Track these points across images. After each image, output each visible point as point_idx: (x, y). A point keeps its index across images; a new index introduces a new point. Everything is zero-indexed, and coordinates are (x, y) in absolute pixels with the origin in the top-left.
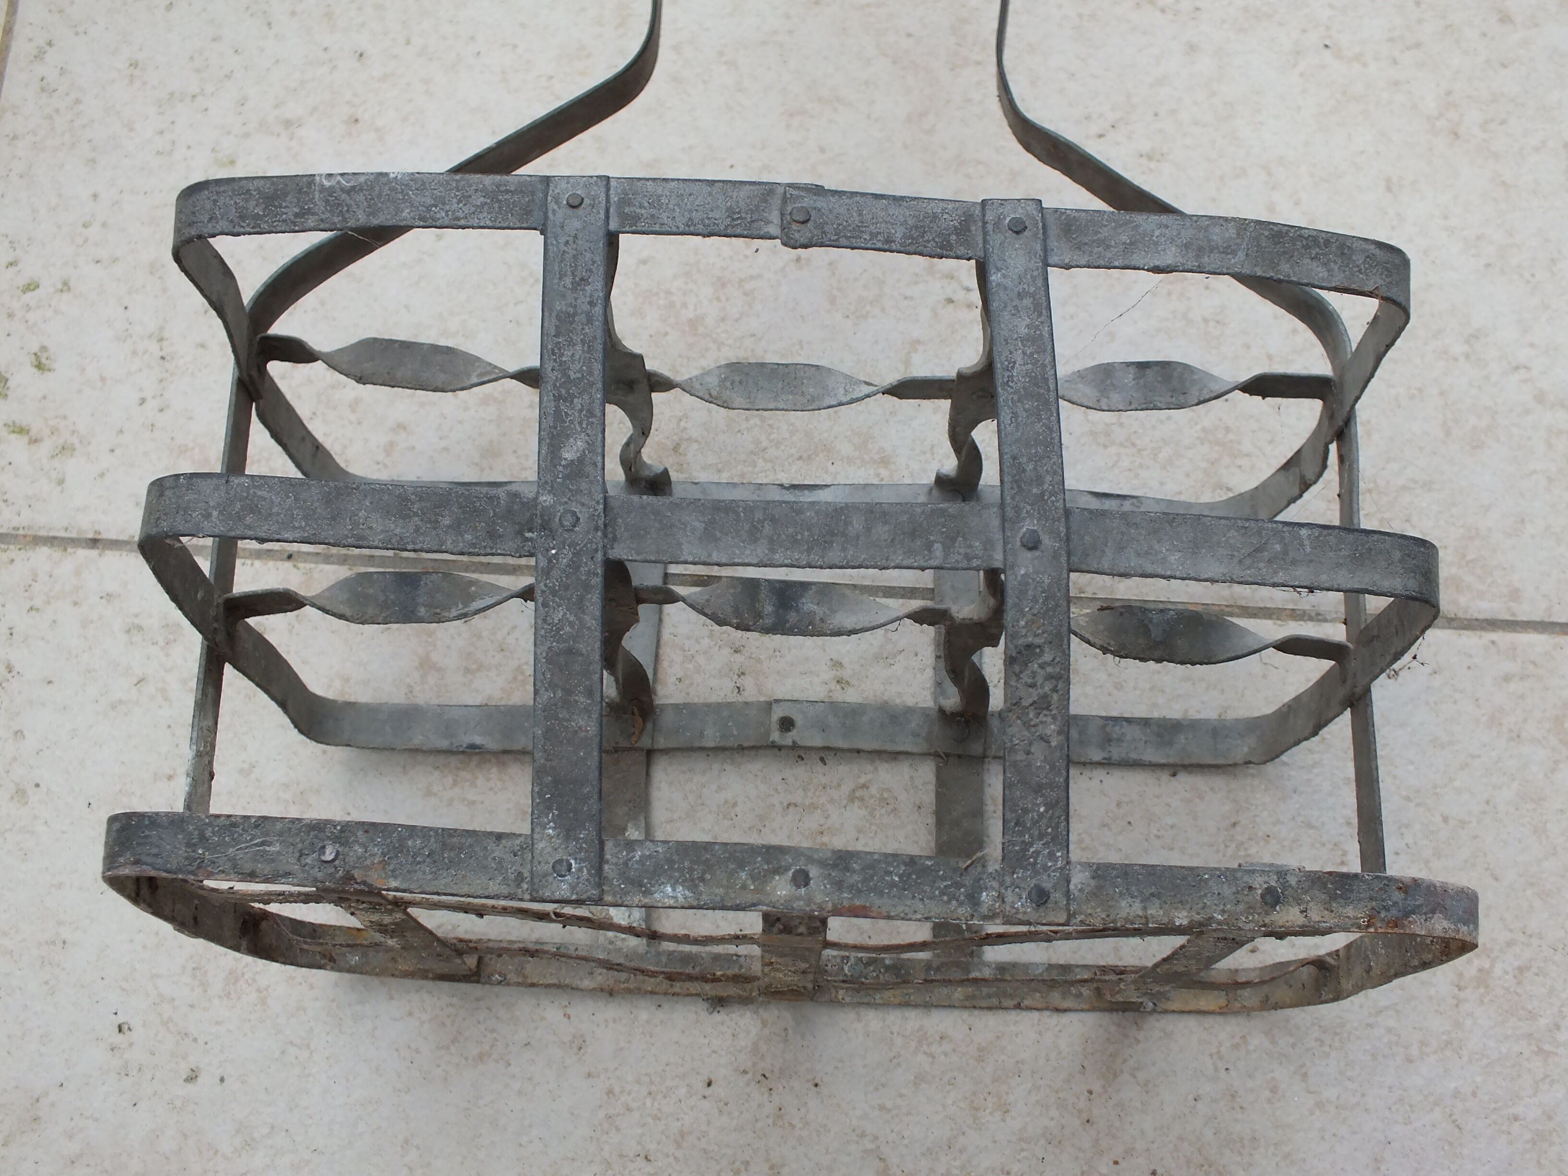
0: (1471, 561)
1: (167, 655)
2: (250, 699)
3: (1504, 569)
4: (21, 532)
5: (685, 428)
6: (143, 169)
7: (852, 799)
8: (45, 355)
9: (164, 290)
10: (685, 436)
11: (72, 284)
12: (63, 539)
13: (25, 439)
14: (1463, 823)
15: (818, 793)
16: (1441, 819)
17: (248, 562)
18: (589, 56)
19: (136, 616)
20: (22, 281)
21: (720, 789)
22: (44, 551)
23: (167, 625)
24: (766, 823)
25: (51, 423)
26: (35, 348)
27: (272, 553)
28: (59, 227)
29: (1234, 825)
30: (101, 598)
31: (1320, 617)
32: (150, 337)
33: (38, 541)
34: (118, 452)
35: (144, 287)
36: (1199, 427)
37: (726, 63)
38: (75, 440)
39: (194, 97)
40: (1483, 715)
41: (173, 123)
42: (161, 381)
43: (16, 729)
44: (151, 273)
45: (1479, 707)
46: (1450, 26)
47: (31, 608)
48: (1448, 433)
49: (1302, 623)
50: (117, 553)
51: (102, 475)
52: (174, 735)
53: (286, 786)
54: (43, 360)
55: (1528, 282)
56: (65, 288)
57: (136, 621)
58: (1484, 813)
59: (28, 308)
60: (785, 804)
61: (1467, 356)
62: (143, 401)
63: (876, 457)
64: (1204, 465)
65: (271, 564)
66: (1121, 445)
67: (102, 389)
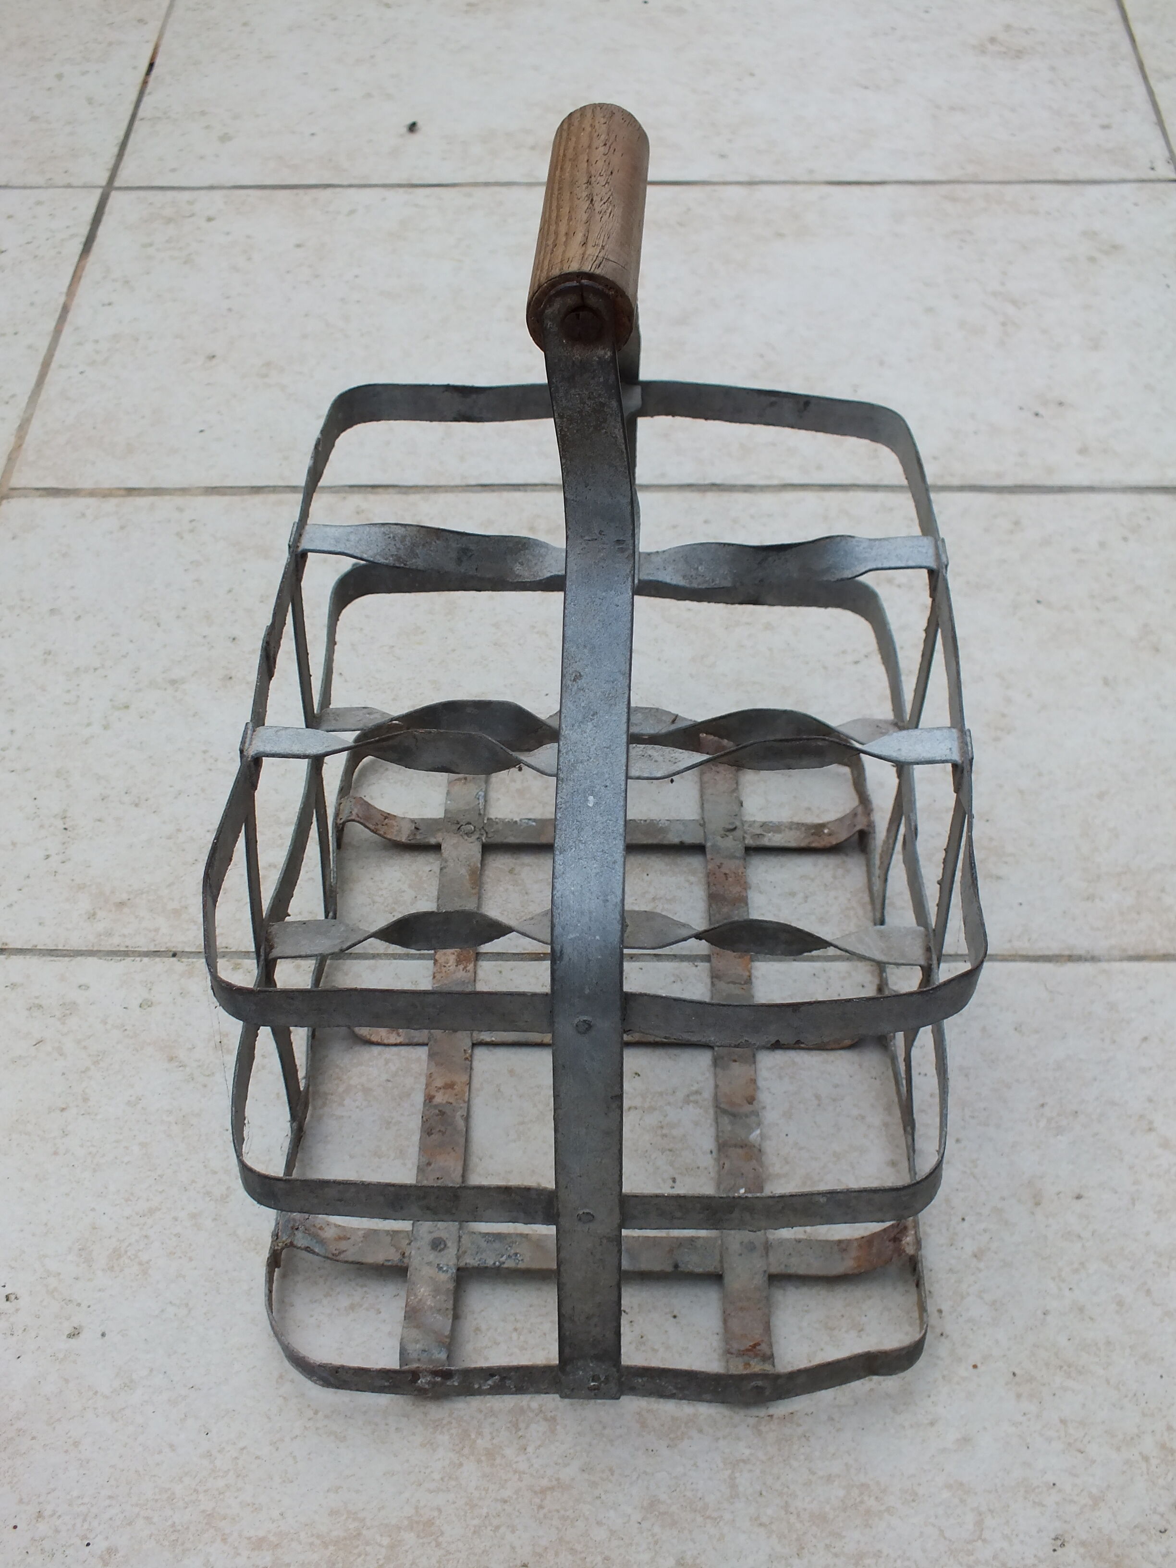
1: (64, 1023)
2: (137, 1051)
6: (52, 713)
9: (68, 786)
17: (138, 959)
18: (423, 633)
19: (37, 998)
23: (64, 1004)
27: (159, 953)
30: (7, 987)
32: (55, 817)
34: (23, 891)
35: (51, 785)
39: (95, 669)
41: (78, 685)
42: (64, 843)
44: (57, 777)
50: (21, 957)
51: (11, 906)
52: (67, 1080)
53: (170, 1112)
57: (37, 1001)
62: (48, 857)
65: (158, 959)
67: (12, 850)
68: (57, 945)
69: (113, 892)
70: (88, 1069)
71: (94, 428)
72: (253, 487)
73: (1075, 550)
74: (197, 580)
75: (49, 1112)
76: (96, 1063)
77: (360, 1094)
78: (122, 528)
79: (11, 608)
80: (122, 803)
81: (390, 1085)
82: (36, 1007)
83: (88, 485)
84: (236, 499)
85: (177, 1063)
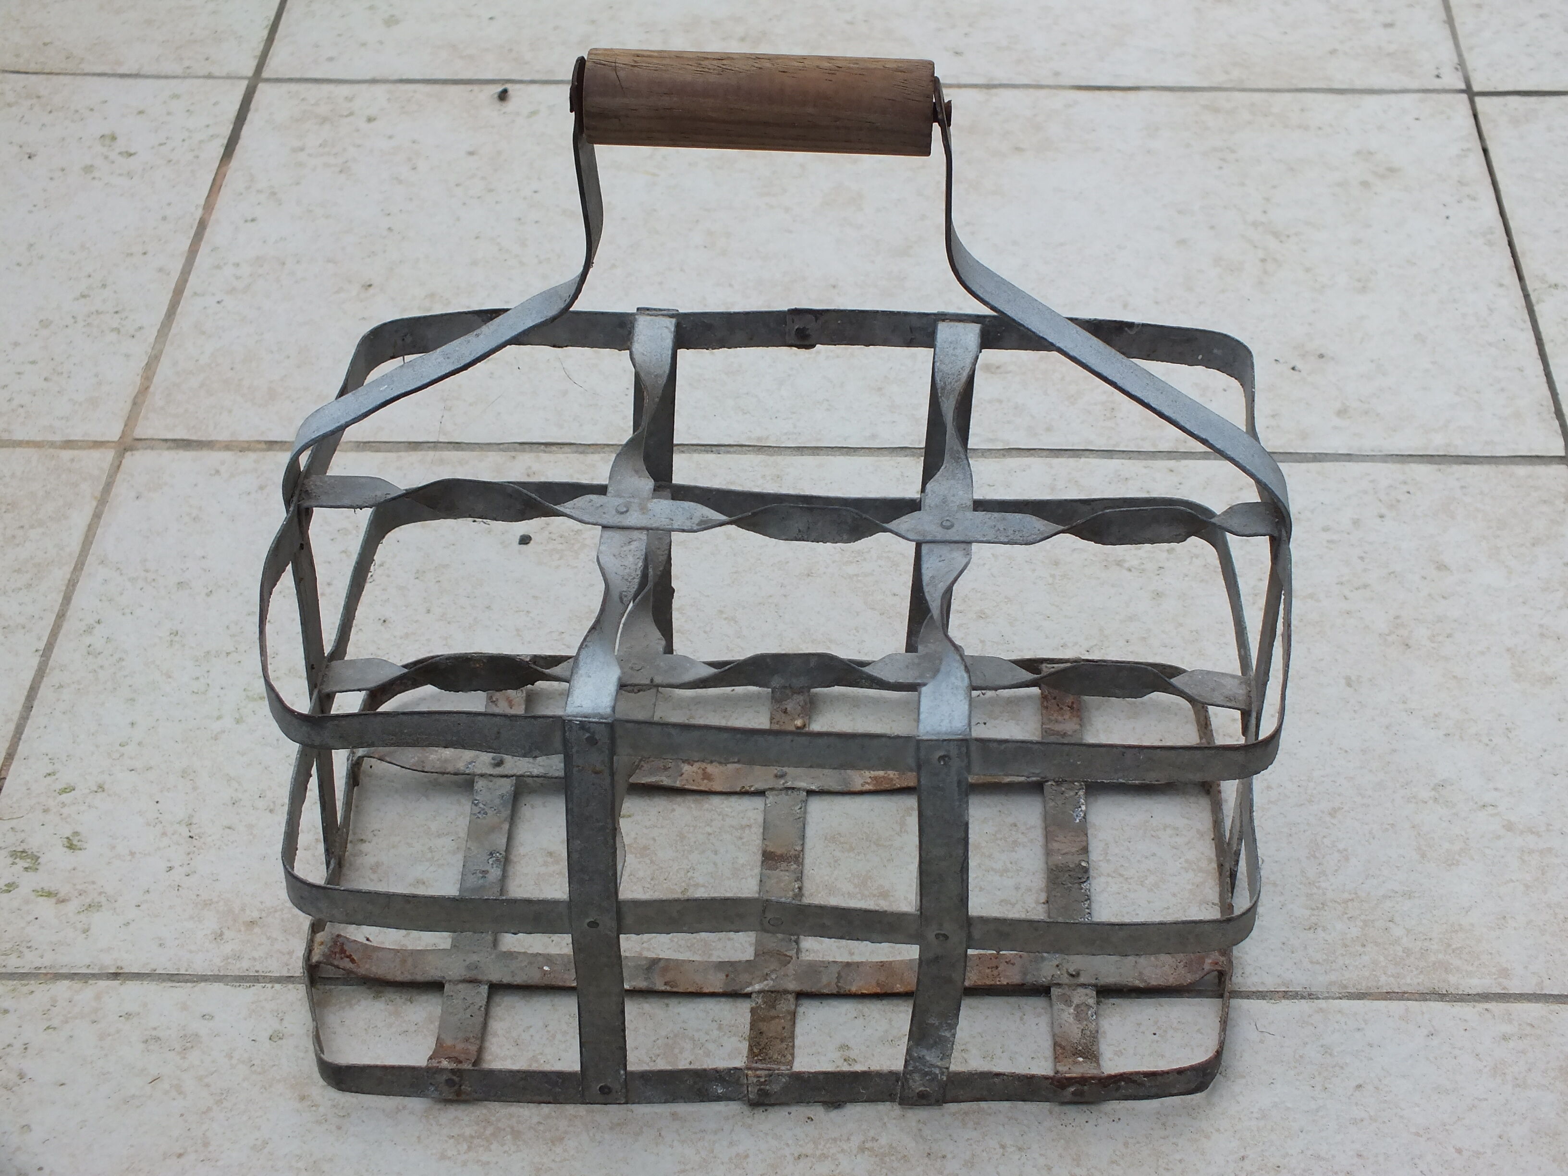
0: (1457, 949)
1: (184, 1058)
2: (265, 1089)
3: (1491, 954)
4: (43, 971)
5: (693, 878)
6: (178, 704)
7: (862, 1149)
8: (77, 838)
9: (195, 789)
10: (692, 883)
11: (106, 787)
12: (85, 975)
13: (53, 900)
14: (1478, 1154)
15: (828, 1145)
16: (1454, 1150)
17: (269, 985)
19: (155, 1029)
20: (59, 786)
21: (731, 1144)
22: (66, 983)
23: (185, 1036)
24: (778, 1170)
25: (79, 887)
26: (68, 833)
27: (292, 979)
28: (97, 746)
29: (1243, 1158)
30: (120, 1016)
31: (1312, 997)
32: (179, 823)
33: (58, 977)
34: (142, 907)
35: (175, 787)
36: (1182, 860)
37: (726, 619)
38: (103, 899)
39: (228, 654)
40: (1485, 1066)
41: (208, 672)
42: (189, 854)
43: (24, 1124)
44: (182, 777)
45: (1480, 1060)
46: (1393, 573)
47: (48, 1028)
48: (1423, 856)
49: (1296, 1001)
50: (139, 982)
51: (127, 924)
52: (186, 1122)
53: (300, 1157)
54: (75, 842)
55: (1487, 745)
56: (100, 790)
57: (154, 1033)
58: (1499, 1145)
59: (64, 805)
60: (796, 1155)
61: (1435, 800)
62: (170, 869)
63: (876, 892)
64: (1190, 887)
65: (291, 986)
66: (1109, 875)
67: (131, 861)
68: (178, 969)
69: (243, 910)
70: (209, 1109)
71: (232, 369)
72: (410, 443)
73: (1326, 529)
74: (344, 552)
75: (164, 1159)
76: (219, 1102)
77: (509, 1137)
78: (261, 488)
79: (133, 580)
80: (254, 808)
81: (541, 1128)
82: (152, 1040)
83: (223, 436)
84: (392, 456)
85: (309, 1103)
